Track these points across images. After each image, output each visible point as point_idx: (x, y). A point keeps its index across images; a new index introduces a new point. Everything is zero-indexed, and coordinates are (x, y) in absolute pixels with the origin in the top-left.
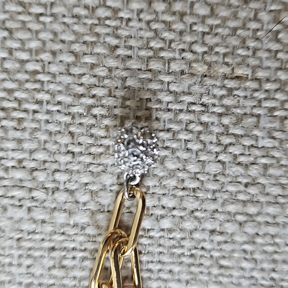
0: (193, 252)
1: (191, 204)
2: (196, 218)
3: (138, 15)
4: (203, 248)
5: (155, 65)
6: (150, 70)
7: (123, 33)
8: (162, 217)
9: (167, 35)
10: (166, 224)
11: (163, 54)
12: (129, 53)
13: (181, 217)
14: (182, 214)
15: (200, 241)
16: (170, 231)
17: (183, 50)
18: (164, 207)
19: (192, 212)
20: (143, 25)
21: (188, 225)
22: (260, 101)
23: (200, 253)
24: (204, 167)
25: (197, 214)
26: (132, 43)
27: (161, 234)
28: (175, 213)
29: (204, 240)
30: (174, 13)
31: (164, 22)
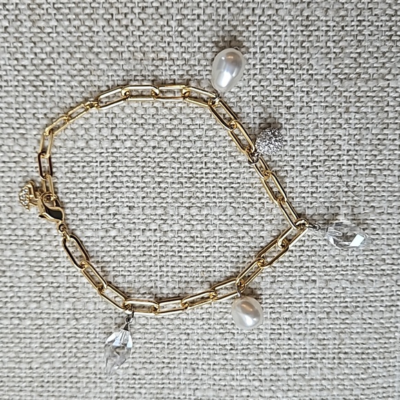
0: (144, 159)
1: (141, 132)
2: (144, 140)
3: (103, 29)
4: (149, 157)
5: (114, 56)
6: (112, 59)
7: (95, 39)
8: (125, 140)
9: (120, 39)
10: (128, 144)
11: (118, 49)
12: (100, 50)
13: (136, 140)
14: (136, 138)
15: (147, 153)
16: (130, 148)
17: (129, 46)
18: (126, 135)
19: (142, 137)
20: (106, 34)
21: (141, 144)
22: (174, 71)
23: (149, 160)
24: (146, 111)
25: (144, 138)
26: (100, 44)
27: (125, 150)
28: (132, 137)
29: (150, 153)
30: (122, 26)
31: (117, 31)
